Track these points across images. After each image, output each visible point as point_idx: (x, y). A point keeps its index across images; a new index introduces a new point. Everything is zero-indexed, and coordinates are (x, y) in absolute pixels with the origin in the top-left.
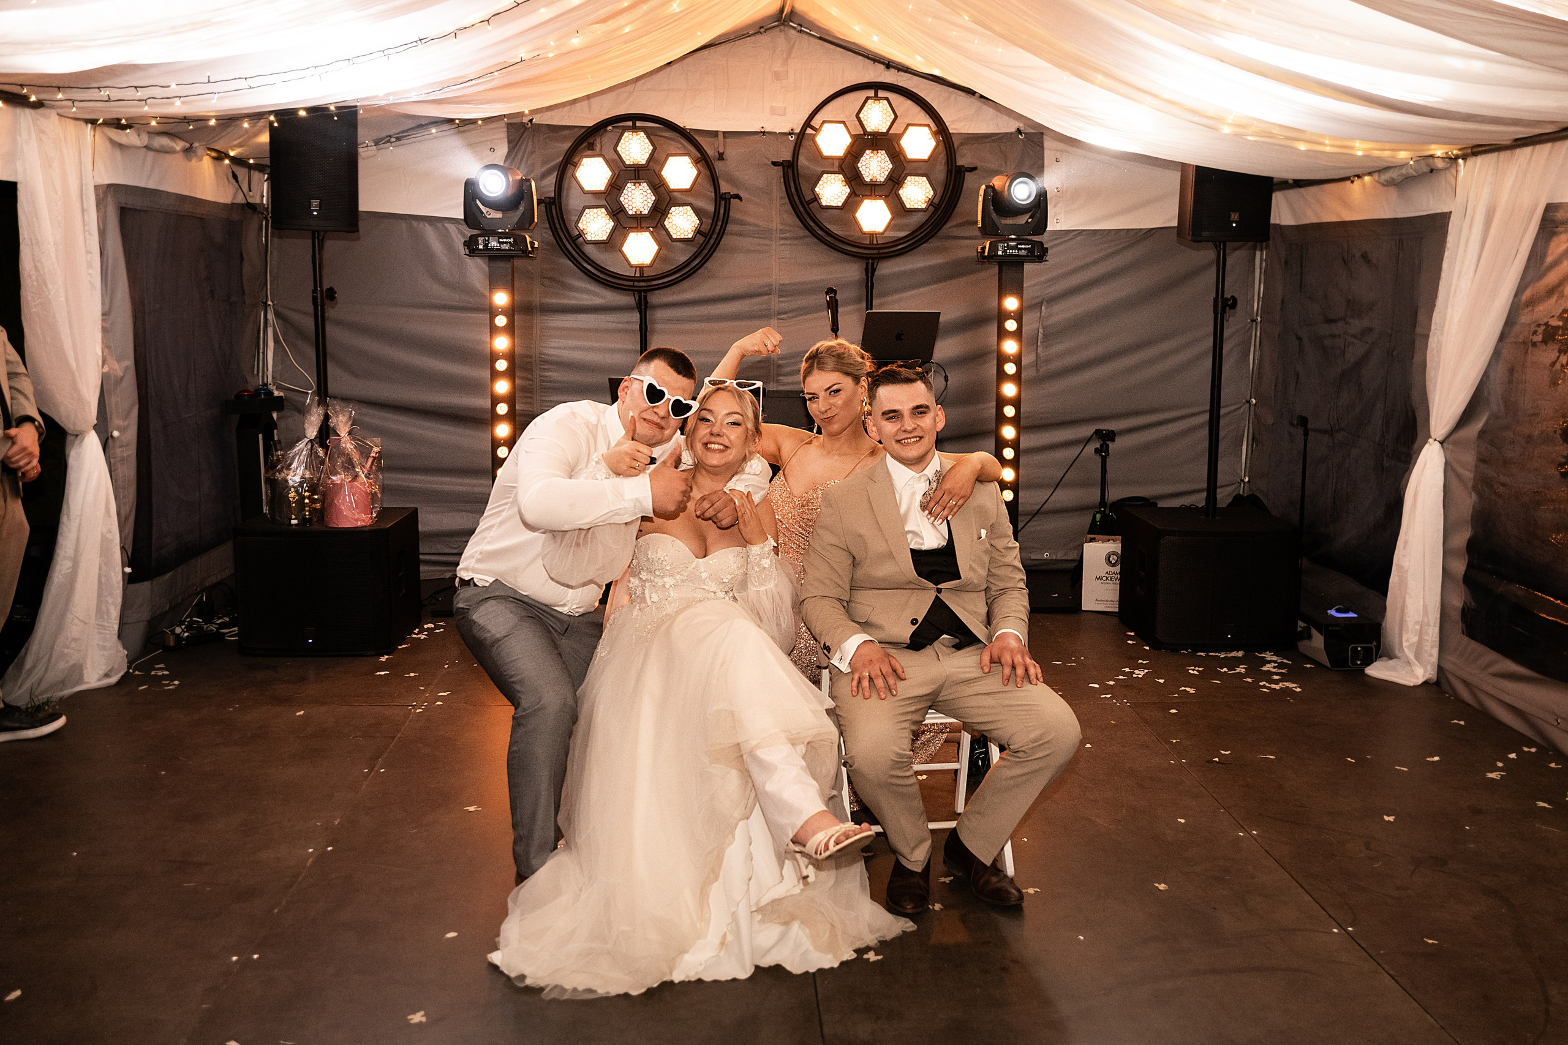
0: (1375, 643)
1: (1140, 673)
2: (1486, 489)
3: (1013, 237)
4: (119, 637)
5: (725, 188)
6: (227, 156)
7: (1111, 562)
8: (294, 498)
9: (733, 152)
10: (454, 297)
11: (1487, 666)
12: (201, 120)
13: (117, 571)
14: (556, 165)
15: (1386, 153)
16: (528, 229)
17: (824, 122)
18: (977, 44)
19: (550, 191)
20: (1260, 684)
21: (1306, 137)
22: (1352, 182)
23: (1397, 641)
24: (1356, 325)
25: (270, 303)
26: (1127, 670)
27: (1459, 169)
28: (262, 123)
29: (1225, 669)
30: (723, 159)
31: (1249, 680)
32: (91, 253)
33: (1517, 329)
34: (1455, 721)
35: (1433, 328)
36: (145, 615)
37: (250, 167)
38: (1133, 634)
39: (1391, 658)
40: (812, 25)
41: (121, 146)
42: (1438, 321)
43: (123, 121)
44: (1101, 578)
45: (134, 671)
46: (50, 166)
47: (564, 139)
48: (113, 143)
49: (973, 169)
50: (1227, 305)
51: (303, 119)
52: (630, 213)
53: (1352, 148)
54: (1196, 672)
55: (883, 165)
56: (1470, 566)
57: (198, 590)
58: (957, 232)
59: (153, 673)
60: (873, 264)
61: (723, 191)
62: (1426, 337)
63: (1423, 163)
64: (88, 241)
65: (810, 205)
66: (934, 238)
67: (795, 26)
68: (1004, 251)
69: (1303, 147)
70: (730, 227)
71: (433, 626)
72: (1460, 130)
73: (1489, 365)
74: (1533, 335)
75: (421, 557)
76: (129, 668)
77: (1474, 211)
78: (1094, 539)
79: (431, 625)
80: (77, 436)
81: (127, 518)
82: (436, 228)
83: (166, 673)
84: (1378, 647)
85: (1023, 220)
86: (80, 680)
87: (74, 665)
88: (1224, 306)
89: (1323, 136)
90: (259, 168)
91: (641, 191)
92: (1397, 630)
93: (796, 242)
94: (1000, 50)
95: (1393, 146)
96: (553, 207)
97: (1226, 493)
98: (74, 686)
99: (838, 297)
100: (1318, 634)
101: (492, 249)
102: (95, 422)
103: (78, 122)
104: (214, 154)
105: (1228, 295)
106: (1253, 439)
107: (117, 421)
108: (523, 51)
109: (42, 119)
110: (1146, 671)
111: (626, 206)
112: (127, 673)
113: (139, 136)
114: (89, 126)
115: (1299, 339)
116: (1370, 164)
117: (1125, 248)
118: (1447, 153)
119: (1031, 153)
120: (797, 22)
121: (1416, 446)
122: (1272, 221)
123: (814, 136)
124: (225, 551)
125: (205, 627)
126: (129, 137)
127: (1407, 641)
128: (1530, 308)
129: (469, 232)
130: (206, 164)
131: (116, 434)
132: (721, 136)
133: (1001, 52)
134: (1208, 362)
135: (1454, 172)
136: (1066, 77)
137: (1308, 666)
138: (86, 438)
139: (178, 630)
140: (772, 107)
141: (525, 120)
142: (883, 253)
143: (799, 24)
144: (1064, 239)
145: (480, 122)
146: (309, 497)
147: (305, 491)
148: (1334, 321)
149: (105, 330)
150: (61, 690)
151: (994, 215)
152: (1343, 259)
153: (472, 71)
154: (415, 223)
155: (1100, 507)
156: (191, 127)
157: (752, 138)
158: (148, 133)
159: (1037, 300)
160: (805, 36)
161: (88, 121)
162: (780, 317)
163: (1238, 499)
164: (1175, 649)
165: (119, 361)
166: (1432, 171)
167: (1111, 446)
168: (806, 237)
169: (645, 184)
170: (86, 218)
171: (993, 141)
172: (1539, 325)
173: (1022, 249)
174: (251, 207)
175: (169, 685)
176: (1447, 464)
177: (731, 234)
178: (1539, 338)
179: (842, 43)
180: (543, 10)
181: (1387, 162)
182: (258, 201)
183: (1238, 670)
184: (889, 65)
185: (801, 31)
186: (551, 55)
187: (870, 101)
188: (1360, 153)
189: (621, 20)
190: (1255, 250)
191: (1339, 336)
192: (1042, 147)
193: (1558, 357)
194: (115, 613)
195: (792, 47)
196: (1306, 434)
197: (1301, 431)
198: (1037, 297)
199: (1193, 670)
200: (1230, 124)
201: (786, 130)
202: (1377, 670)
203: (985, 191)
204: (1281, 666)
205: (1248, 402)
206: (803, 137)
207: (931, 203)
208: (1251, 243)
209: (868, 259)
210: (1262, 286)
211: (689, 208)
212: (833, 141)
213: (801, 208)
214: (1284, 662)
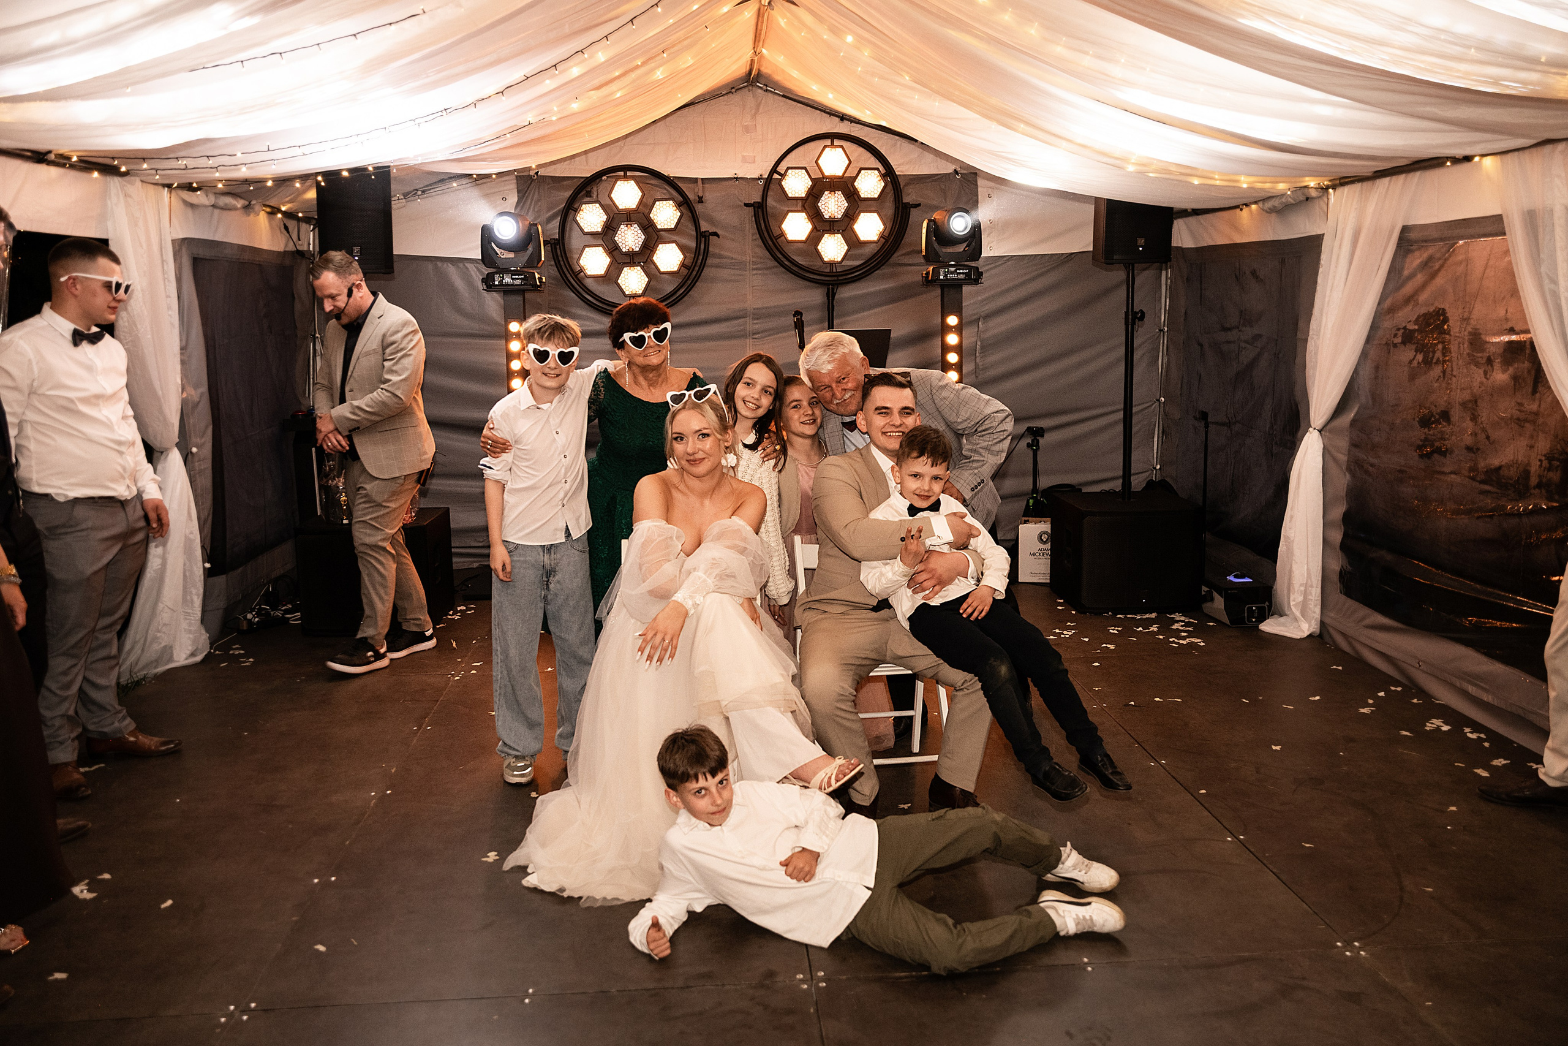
0: (1267, 603)
1: (1067, 633)
2: (1357, 470)
3: (953, 263)
4: (202, 621)
5: (705, 227)
6: (279, 211)
7: (1042, 540)
8: (345, 502)
9: (711, 195)
10: (475, 327)
11: (1363, 618)
12: (259, 182)
13: (199, 567)
14: (558, 211)
15: (1267, 186)
16: (537, 267)
17: (788, 168)
18: (918, 99)
19: (555, 234)
20: (1171, 640)
21: (1198, 173)
22: (1241, 210)
23: (1285, 602)
24: (1248, 332)
25: (317, 335)
26: (1057, 631)
27: (1330, 197)
28: (309, 183)
29: (1141, 629)
30: (702, 202)
31: (1161, 637)
32: (170, 297)
33: (1380, 333)
34: (1335, 667)
35: (1310, 333)
36: (222, 603)
37: (299, 220)
38: (1062, 601)
39: (1281, 614)
40: (777, 85)
41: (192, 206)
42: (1315, 327)
43: (195, 185)
44: (1034, 554)
45: (215, 651)
46: (136, 225)
47: (566, 188)
48: (185, 202)
49: (917, 206)
50: (1136, 318)
51: (345, 178)
52: (624, 250)
53: (1237, 181)
54: (1115, 632)
55: (840, 204)
56: (1346, 535)
57: (265, 582)
58: (906, 260)
59: (231, 652)
60: (833, 289)
61: (703, 229)
62: (1306, 340)
63: (1299, 193)
64: (167, 287)
65: (779, 240)
66: (884, 267)
67: (761, 85)
68: (946, 276)
69: (1196, 181)
70: (710, 261)
71: (465, 608)
72: (1328, 165)
73: (1358, 364)
74: (1394, 337)
75: (453, 550)
76: (211, 648)
77: (1343, 233)
78: (1028, 521)
79: (463, 608)
80: (162, 452)
81: (205, 521)
82: (458, 267)
83: (242, 652)
84: (1270, 606)
85: (961, 248)
86: (171, 659)
87: (165, 647)
88: (1134, 318)
89: (1213, 172)
90: (307, 220)
91: (633, 232)
92: (1285, 592)
93: (766, 272)
94: (937, 104)
95: (1273, 179)
96: (558, 247)
97: (1140, 480)
98: (166, 664)
99: (803, 319)
100: (1219, 596)
101: (507, 285)
102: (177, 440)
103: (156, 187)
104: (268, 210)
105: (1136, 309)
106: (1163, 432)
107: (194, 440)
108: (530, 116)
109: (128, 186)
110: (1073, 631)
111: (620, 244)
112: (210, 652)
113: (207, 196)
114: (166, 189)
115: (1201, 345)
116: (1254, 195)
117: (1048, 271)
118: (1319, 184)
119: (967, 190)
120: (763, 82)
121: (1300, 434)
122: (1174, 244)
123: (781, 180)
124: (288, 547)
125: (272, 613)
126: (199, 198)
127: (1294, 601)
128: (1391, 315)
129: (486, 271)
130: (262, 217)
131: (194, 450)
132: (700, 182)
133: (937, 106)
134: (1121, 368)
135: (1326, 200)
136: (994, 126)
137: (1211, 624)
138: (170, 454)
139: (249, 616)
140: (743, 157)
141: (532, 173)
142: (842, 280)
143: (765, 86)
144: (997, 264)
145: (494, 176)
148: (1230, 329)
149: (183, 362)
150: (156, 667)
151: (936, 245)
152: (1236, 277)
153: (487, 135)
154: (439, 264)
155: (1033, 493)
156: (252, 188)
157: (726, 183)
158: (215, 193)
159: (974, 317)
160: (770, 94)
161: (164, 186)
162: (754, 336)
163: (1150, 484)
164: (1098, 613)
165: (196, 387)
166: (1307, 199)
167: (1042, 441)
168: (776, 267)
169: (636, 226)
170: (165, 267)
171: (935, 181)
172: (1399, 329)
173: (960, 273)
174: (300, 254)
175: (245, 662)
176: (1324, 448)
177: (712, 266)
178: (1399, 340)
179: (801, 99)
180: (548, 82)
181: (1269, 192)
182: (305, 248)
183: (1151, 629)
184: (843, 117)
185: (767, 90)
186: (554, 118)
187: (826, 149)
188: (1245, 186)
189: (613, 87)
190: (1161, 270)
191: (1234, 342)
192: (977, 185)
193: (1415, 356)
194: (198, 602)
195: (760, 104)
196: (1207, 426)
197: (1203, 424)
198: (973, 315)
199: (1113, 630)
200: (1133, 163)
201: (756, 176)
202: (1269, 626)
203: (928, 224)
204: (1187, 624)
205: (1158, 400)
206: (772, 181)
207: (882, 236)
208: (1156, 265)
209: (828, 285)
210: (1168, 300)
211: (674, 245)
212: (796, 184)
213: (770, 243)
214: (1191, 620)
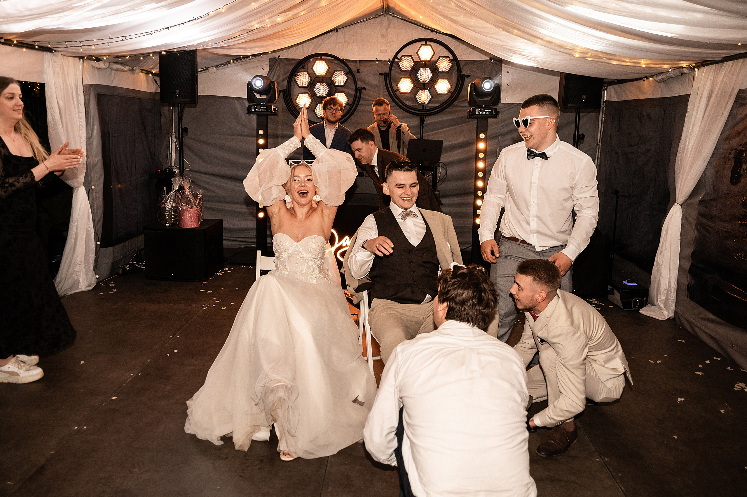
0: (645, 298)
2: (701, 228)
3: (483, 106)
5: (360, 84)
6: (151, 73)
8: (167, 215)
9: (365, 70)
11: (699, 314)
13: (93, 243)
14: (287, 76)
15: (657, 66)
16: (273, 103)
17: (403, 56)
18: (462, 18)
19: (284, 87)
21: (616, 58)
22: (644, 80)
23: (655, 297)
24: (643, 148)
25: (173, 133)
27: (695, 73)
30: (359, 72)
32: (81, 113)
34: (680, 340)
35: (679, 150)
36: (110, 261)
39: (653, 305)
40: (398, 13)
41: (97, 68)
42: (681, 147)
45: (100, 284)
46: (58, 76)
47: (292, 64)
48: (94, 67)
49: (469, 76)
50: (580, 138)
52: (318, 95)
53: (640, 63)
55: (428, 74)
56: (692, 265)
57: (137, 250)
58: (460, 104)
59: (109, 285)
60: (423, 118)
61: (358, 86)
62: (676, 154)
63: (677, 70)
64: (80, 108)
65: (396, 92)
66: (449, 108)
67: (391, 14)
68: (479, 113)
69: (615, 63)
70: (361, 102)
73: (706, 168)
74: (729, 154)
75: (224, 238)
77: (702, 94)
79: (227, 269)
80: (76, 188)
81: (98, 222)
83: (114, 285)
84: (647, 300)
86: (78, 288)
87: (75, 281)
88: (578, 138)
89: (626, 58)
91: (323, 86)
92: (655, 292)
95: (661, 62)
96: (287, 93)
98: (75, 290)
100: (618, 292)
101: (258, 111)
102: (84, 181)
103: (74, 58)
104: (144, 72)
107: (93, 182)
109: (55, 57)
111: (316, 93)
113: (104, 63)
114: (81, 60)
115: (617, 154)
116: (650, 71)
118: (690, 65)
119: (496, 69)
120: (392, 12)
121: (669, 206)
122: (604, 99)
123: (398, 62)
125: (137, 266)
126: (100, 64)
127: (660, 298)
128: (728, 141)
129: (249, 104)
130: (142, 76)
131: (93, 187)
132: (358, 62)
135: (693, 75)
136: (501, 31)
137: (611, 307)
138: (80, 189)
140: (381, 49)
142: (427, 113)
143: (393, 13)
144: (510, 108)
145: (251, 57)
146: (174, 215)
147: (173, 212)
148: (633, 146)
149: (88, 144)
150: (70, 291)
151: (476, 96)
152: (639, 117)
154: (231, 100)
157: (372, 63)
158: (109, 62)
159: (497, 135)
160: (396, 18)
161: (79, 57)
165: (95, 157)
166: (682, 74)
169: (325, 83)
170: (79, 98)
171: (479, 63)
172: (732, 150)
173: (487, 111)
175: (112, 291)
176: (683, 215)
177: (363, 105)
178: (732, 156)
179: (412, 21)
181: (659, 70)
184: (432, 30)
186: (269, 26)
187: (423, 46)
188: (644, 66)
189: (299, 10)
190: (598, 112)
191: (635, 153)
192: (501, 66)
194: (92, 261)
195: (390, 23)
196: (618, 197)
197: (615, 196)
198: (497, 133)
200: (578, 52)
201: (387, 60)
202: (645, 311)
203: (471, 85)
206: (395, 62)
207: (449, 91)
209: (421, 116)
210: (602, 129)
211: (343, 93)
212: (406, 64)
213: (392, 94)
214: (601, 304)
